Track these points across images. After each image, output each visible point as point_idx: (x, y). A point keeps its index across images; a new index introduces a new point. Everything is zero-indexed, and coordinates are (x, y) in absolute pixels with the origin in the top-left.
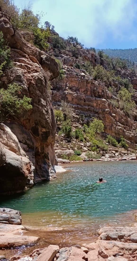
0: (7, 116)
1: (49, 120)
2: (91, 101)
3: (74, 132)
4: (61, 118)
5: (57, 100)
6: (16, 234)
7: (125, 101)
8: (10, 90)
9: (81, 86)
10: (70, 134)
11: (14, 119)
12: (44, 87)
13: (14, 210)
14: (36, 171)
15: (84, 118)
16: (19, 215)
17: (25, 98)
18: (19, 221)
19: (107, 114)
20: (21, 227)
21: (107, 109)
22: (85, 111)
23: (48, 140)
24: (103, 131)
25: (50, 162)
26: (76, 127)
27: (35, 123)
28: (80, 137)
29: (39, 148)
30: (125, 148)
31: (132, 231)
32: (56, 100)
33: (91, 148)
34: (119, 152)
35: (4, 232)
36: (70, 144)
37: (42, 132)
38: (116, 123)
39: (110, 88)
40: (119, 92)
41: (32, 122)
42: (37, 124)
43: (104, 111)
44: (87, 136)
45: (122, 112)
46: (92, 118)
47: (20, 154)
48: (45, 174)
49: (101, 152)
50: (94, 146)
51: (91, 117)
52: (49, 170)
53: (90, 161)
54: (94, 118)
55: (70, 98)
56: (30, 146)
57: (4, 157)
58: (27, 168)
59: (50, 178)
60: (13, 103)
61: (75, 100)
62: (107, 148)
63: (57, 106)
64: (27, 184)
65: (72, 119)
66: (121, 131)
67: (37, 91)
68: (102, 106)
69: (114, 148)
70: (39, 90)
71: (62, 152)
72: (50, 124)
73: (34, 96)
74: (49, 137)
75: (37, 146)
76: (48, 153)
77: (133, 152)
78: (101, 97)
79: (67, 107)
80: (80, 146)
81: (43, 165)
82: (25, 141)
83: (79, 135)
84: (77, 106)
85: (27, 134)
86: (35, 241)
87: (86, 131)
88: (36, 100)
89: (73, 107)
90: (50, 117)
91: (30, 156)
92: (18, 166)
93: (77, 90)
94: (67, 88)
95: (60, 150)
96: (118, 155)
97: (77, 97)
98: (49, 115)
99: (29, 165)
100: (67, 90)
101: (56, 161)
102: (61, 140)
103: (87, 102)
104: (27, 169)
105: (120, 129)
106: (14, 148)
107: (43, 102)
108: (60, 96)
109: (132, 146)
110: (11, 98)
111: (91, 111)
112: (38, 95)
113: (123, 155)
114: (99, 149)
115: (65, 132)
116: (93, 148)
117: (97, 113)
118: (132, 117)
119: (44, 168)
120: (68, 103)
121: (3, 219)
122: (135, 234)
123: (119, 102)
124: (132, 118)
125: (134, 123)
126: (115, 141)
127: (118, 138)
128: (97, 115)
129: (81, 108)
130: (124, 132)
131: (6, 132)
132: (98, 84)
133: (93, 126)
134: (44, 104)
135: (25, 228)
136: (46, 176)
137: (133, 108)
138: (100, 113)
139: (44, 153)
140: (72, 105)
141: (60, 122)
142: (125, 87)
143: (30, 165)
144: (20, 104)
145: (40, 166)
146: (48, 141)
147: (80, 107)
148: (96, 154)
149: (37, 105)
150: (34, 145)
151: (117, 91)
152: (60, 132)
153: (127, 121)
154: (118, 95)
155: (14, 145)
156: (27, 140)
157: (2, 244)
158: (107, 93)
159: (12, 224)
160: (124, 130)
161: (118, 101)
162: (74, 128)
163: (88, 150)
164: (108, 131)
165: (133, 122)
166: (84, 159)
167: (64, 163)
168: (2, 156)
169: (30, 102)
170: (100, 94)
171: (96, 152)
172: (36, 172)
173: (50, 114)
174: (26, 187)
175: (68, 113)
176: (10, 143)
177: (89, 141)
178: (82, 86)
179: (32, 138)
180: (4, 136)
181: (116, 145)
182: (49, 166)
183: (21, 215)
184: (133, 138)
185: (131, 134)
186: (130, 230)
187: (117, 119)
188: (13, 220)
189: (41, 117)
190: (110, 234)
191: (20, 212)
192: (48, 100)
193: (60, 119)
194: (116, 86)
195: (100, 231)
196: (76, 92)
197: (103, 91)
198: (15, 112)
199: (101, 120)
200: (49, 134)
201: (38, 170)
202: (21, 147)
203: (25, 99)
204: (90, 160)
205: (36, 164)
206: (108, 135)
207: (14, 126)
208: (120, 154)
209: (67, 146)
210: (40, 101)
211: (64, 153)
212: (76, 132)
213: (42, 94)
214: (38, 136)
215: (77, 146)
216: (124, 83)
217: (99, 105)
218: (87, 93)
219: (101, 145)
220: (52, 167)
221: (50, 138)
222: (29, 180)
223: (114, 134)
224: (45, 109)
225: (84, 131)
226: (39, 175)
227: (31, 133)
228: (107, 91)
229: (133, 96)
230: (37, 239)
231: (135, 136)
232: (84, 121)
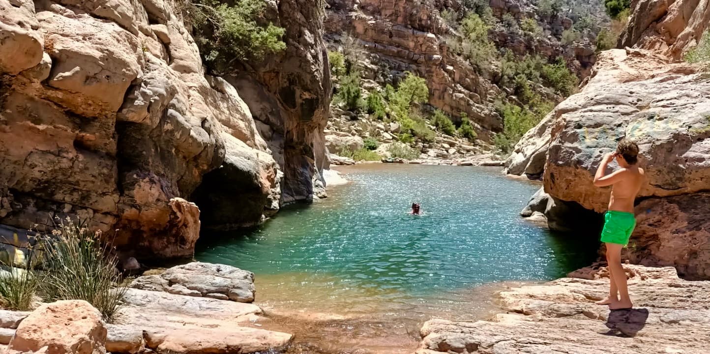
0: (232, 63)
1: (319, 76)
2: (403, 36)
3: (365, 99)
4: (339, 68)
5: (333, 30)
6: (242, 324)
7: (474, 41)
8: (241, 9)
9: (385, 4)
10: (356, 104)
11: (245, 69)
12: (312, 5)
13: (240, 270)
14: (284, 183)
15: (388, 70)
16: (249, 282)
17: (272, 28)
18: (249, 294)
19: (437, 65)
20: (254, 307)
21: (437, 54)
22: (390, 56)
23: (314, 117)
24: (426, 101)
25: (315, 162)
26: (370, 89)
27: (289, 79)
28: (377, 110)
29: (295, 134)
30: (469, 138)
31: (495, 335)
32: (331, 31)
33: (398, 134)
34: (456, 147)
35: (217, 318)
36: (356, 125)
37: (303, 100)
38: (453, 85)
39: (445, 11)
40: (464, 21)
41: (282, 77)
42: (292, 82)
43: (430, 59)
44: (392, 110)
45: (467, 63)
46: (405, 72)
47: (254, 146)
48: (303, 187)
49: (420, 143)
50: (406, 132)
51: (402, 71)
52: (313, 181)
53: (397, 162)
54: (408, 72)
55: (360, 29)
56: (275, 128)
57: (222, 151)
58: (268, 176)
59: (315, 196)
60: (245, 36)
61: (371, 33)
62: (433, 137)
63: (332, 43)
64: (265, 209)
65: (363, 72)
66: (463, 103)
67: (296, 14)
68: (426, 49)
69: (447, 138)
70: (301, 12)
71: (339, 140)
72: (320, 83)
73: (290, 23)
74: (316, 111)
75: (290, 128)
76: (312, 145)
77: (486, 149)
78: (425, 29)
79: (353, 47)
80: (377, 129)
81: (301, 170)
82: (265, 118)
83: (376, 106)
84: (374, 46)
85: (270, 102)
86: (284, 341)
87: (390, 99)
88: (294, 32)
89: (365, 47)
90: (322, 68)
91: (275, 150)
92: (249, 172)
93: (375, 12)
94: (356, 6)
95: (334, 136)
96: (454, 154)
97: (374, 27)
98: (319, 65)
99: (271, 169)
100: (356, 11)
101: (327, 159)
102: (337, 114)
103: (395, 39)
104: (269, 178)
105: (462, 99)
106: (243, 131)
107: (309, 37)
108: (339, 21)
109: (484, 136)
110: (242, 26)
111: (403, 58)
112: (298, 21)
113: (465, 152)
114: (416, 138)
115: (346, 97)
116: (405, 135)
117: (415, 62)
118: (487, 75)
119: (302, 176)
120: (357, 37)
121: (216, 288)
122: (502, 343)
123: (462, 42)
124: (488, 77)
125: (492, 88)
126: (450, 122)
127: (456, 117)
128: (414, 66)
129: (381, 49)
130: (469, 105)
131: (227, 97)
132: (422, 3)
133: (406, 89)
134: (310, 41)
135: (263, 311)
136: (306, 192)
137: (491, 57)
138: (422, 62)
139: (304, 144)
140: (363, 43)
141: (337, 77)
142: (476, 12)
143: (275, 169)
144: (260, 39)
145: (294, 170)
146: (314, 119)
147: (380, 47)
148: (409, 148)
149: (295, 43)
150: (284, 126)
151: (458, 20)
152: (335, 98)
153: (476, 83)
154: (461, 28)
155: (242, 124)
156: (269, 116)
157: (214, 347)
158: (437, 23)
159: (235, 300)
160: (471, 101)
161: (460, 40)
162: (366, 91)
163: (394, 138)
164: (436, 102)
165: (488, 85)
166: (383, 159)
167: (341, 164)
168: (218, 149)
169: (281, 35)
170: (423, 23)
171: (409, 144)
172: (286, 183)
173: (322, 63)
174: (263, 216)
175: (355, 59)
176: (236, 120)
177: (396, 120)
178: (388, 4)
179: (281, 112)
180: (223, 106)
181: (451, 130)
182: (313, 171)
183: (253, 281)
184: (487, 119)
185: (483, 110)
186: (491, 333)
187: (457, 77)
188: (237, 291)
189: (303, 69)
190: (449, 337)
191: (252, 274)
192: (319, 34)
193: (337, 70)
194: (457, 8)
195: (425, 327)
196: (374, 17)
197: (430, 18)
198: (248, 54)
199: (423, 77)
200: (317, 104)
201: (289, 180)
202: (257, 130)
203: (272, 30)
204: (396, 160)
205: (287, 166)
206: (436, 109)
207: (245, 83)
208: (459, 152)
209: (349, 128)
210: (301, 34)
211: (343, 143)
212: (370, 99)
213: (307, 20)
214: (294, 108)
215: (369, 128)
216: (475, 3)
217: (421, 45)
218: (396, 20)
219: (420, 130)
220: (319, 175)
221: (318, 113)
222: (270, 201)
223: (447, 109)
224: (310, 52)
225: (386, 99)
226: (290, 189)
227: (279, 100)
228: (438, 17)
229: (491, 32)
230: (289, 338)
231: (493, 116)
232: (387, 77)
